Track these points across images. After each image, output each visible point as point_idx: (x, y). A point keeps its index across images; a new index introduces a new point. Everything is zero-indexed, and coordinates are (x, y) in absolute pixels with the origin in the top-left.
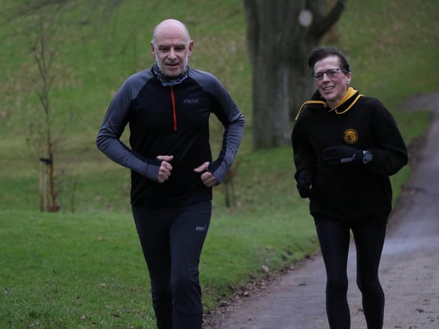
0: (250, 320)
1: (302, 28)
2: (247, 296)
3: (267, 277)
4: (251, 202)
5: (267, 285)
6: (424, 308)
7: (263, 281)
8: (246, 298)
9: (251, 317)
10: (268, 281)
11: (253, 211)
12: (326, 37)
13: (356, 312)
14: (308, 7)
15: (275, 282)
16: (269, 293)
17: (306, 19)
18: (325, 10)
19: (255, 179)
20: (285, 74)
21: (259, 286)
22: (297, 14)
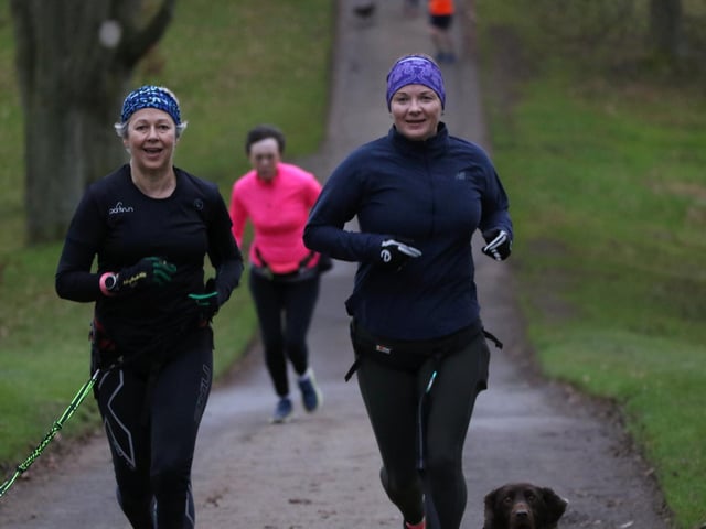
0: (34, 517)
1: (105, 50)
2: (27, 479)
3: (58, 449)
4: (23, 328)
5: (59, 461)
6: (312, 497)
7: (51, 454)
8: (26, 483)
9: (35, 513)
10: (61, 455)
11: (27, 344)
12: (143, 65)
13: (202, 503)
14: (114, 16)
15: (70, 457)
16: (62, 474)
17: (111, 35)
18: (142, 22)
19: (29, 291)
20: (78, 123)
21: (45, 462)
22: (97, 27)
